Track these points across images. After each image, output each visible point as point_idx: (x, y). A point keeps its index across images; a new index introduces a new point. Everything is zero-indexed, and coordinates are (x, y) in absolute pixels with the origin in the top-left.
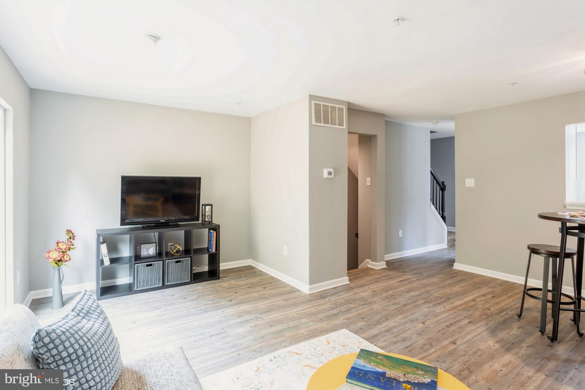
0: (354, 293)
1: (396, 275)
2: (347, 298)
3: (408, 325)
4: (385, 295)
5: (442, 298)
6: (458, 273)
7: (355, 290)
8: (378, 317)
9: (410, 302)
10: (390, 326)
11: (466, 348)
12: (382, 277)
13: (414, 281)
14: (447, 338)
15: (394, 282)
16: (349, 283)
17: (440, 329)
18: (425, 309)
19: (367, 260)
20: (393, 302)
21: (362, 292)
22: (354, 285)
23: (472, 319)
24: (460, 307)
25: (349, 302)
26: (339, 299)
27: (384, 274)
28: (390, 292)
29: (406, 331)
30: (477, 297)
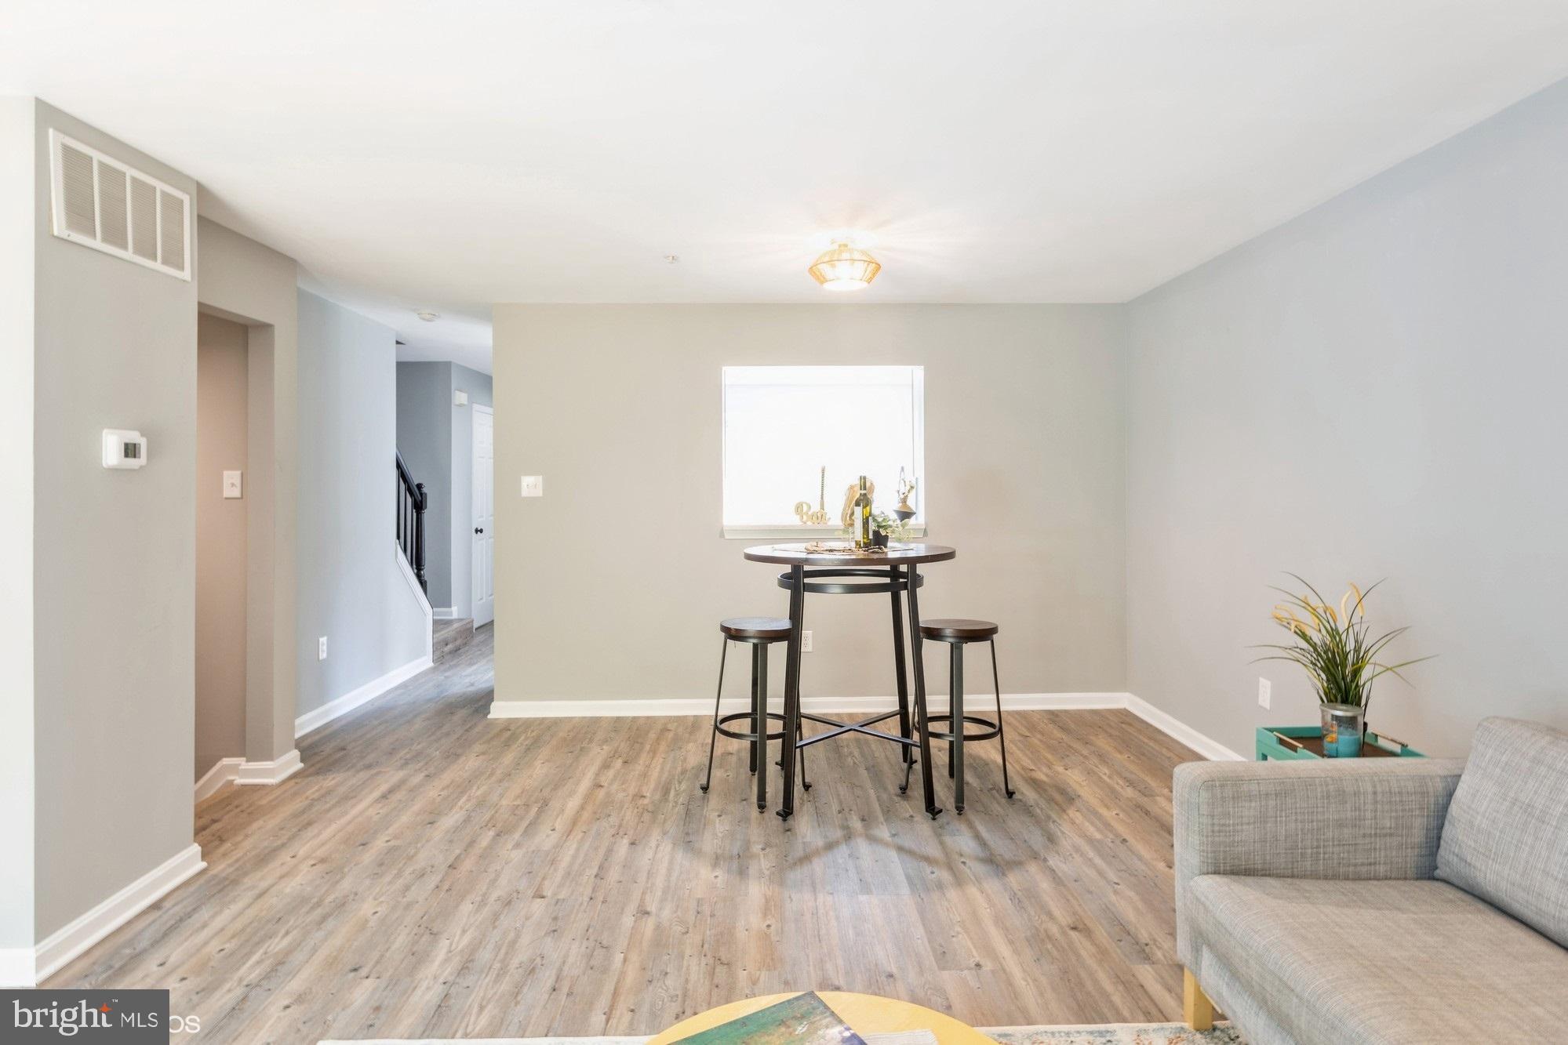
0: (251, 894)
1: (354, 781)
2: (238, 925)
3: (505, 921)
4: (368, 857)
5: (527, 805)
6: (512, 728)
7: (247, 881)
8: (401, 941)
9: (458, 852)
10: (462, 951)
11: (675, 912)
12: (311, 806)
13: (421, 785)
14: (623, 909)
15: (365, 807)
16: (204, 864)
17: (588, 892)
18: (512, 855)
19: (226, 761)
20: (410, 870)
21: (282, 877)
22: (230, 866)
23: (631, 833)
24: (586, 815)
25: (252, 938)
26: (206, 943)
27: (312, 792)
28: (380, 843)
29: (514, 942)
30: (597, 775)
